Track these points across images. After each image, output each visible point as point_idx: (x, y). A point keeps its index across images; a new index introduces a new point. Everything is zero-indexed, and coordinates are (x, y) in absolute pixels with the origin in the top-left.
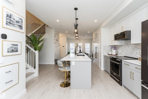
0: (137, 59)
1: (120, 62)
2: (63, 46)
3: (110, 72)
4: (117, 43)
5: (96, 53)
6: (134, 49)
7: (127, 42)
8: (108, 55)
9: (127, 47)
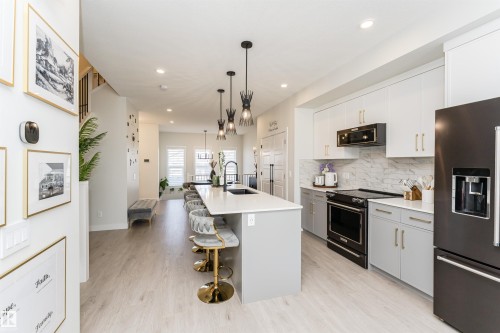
0: (402, 196)
1: (364, 205)
2: (147, 161)
3: (325, 237)
4: (343, 153)
5: (272, 181)
6: (386, 171)
7: (368, 152)
8: (314, 186)
9: (369, 165)
